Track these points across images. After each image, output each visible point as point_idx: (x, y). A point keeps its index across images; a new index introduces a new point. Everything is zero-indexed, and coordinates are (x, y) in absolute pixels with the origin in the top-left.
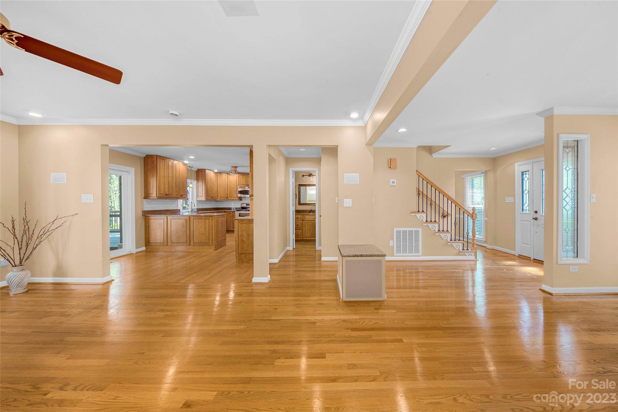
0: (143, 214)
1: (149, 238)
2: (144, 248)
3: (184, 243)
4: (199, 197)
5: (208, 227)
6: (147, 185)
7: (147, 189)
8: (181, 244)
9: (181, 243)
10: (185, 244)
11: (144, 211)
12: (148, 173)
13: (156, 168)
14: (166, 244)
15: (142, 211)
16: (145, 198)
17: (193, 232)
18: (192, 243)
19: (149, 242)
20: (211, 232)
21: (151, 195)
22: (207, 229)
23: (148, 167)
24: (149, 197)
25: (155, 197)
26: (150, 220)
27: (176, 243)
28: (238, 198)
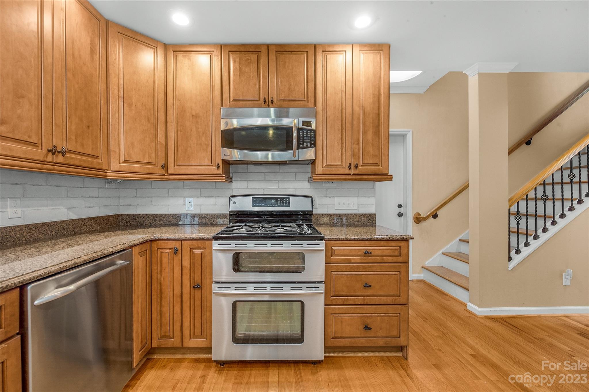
28: (218, 167)
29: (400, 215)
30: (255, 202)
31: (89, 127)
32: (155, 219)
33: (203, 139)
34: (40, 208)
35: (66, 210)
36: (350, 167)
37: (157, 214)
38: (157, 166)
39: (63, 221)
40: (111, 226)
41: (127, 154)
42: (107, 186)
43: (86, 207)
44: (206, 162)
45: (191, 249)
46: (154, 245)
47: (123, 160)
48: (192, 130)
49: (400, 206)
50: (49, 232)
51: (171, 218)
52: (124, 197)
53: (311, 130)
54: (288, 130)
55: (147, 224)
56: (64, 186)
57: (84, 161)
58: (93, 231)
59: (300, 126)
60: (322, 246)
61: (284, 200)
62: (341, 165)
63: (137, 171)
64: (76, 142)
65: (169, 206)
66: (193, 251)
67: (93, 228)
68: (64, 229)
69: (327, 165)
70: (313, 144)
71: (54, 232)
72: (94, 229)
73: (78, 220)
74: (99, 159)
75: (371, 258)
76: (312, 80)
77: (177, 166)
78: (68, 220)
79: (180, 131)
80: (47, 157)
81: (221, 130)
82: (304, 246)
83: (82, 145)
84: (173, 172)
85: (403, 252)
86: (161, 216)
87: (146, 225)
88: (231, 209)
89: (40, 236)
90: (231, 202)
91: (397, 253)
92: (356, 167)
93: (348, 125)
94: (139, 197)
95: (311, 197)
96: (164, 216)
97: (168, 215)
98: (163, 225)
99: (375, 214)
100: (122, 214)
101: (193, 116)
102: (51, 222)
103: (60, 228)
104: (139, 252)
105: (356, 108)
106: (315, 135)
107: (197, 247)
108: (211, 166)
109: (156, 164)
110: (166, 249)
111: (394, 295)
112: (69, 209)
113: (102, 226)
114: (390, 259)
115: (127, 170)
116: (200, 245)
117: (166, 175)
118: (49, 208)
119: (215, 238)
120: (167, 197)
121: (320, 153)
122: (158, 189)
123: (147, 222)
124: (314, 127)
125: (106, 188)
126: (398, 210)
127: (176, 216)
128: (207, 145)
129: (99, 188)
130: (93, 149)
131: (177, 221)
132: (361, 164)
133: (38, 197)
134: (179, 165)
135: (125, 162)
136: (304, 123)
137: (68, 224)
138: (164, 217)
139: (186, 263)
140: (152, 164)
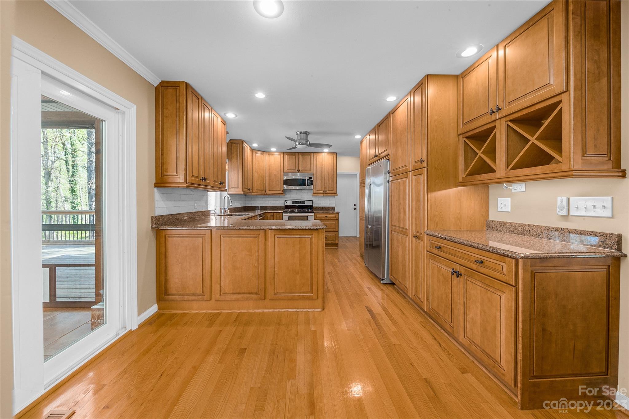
0: (154, 226)
1: (166, 281)
2: (154, 309)
3: (252, 293)
4: (232, 188)
5: (308, 256)
6: (163, 154)
7: (163, 164)
8: (246, 296)
9: (244, 293)
10: (255, 296)
11: (156, 217)
12: (165, 127)
13: (185, 113)
14: (207, 296)
15: (152, 217)
16: (157, 185)
17: (274, 268)
18: (270, 293)
19: (166, 293)
20: (315, 269)
21: (171, 179)
22: (308, 261)
23: (165, 111)
24: (167, 183)
25: (181, 183)
26: (170, 240)
27: (233, 294)
28: (282, 191)
29: (355, 209)
30: (293, 202)
33: (278, 182)
36: (324, 191)
38: (264, 191)
44: (279, 189)
46: (266, 214)
49: (355, 205)
53: (311, 180)
54: (304, 180)
59: (308, 179)
60: (313, 214)
61: (303, 202)
62: (321, 191)
69: (317, 191)
70: (312, 184)
75: (327, 219)
76: (312, 164)
81: (284, 180)
82: (308, 214)
84: (268, 192)
85: (337, 216)
88: (286, 204)
90: (286, 202)
91: (335, 217)
92: (326, 191)
93: (324, 179)
95: (312, 201)
99: (335, 207)
101: (274, 175)
105: (326, 173)
106: (313, 182)
108: (280, 191)
111: (334, 229)
114: (333, 218)
117: (266, 193)
119: (283, 212)
121: (314, 187)
124: (312, 179)
126: (354, 207)
128: (279, 184)
132: (328, 190)
134: (270, 190)
135: (256, 190)
136: (309, 178)
140: (262, 190)
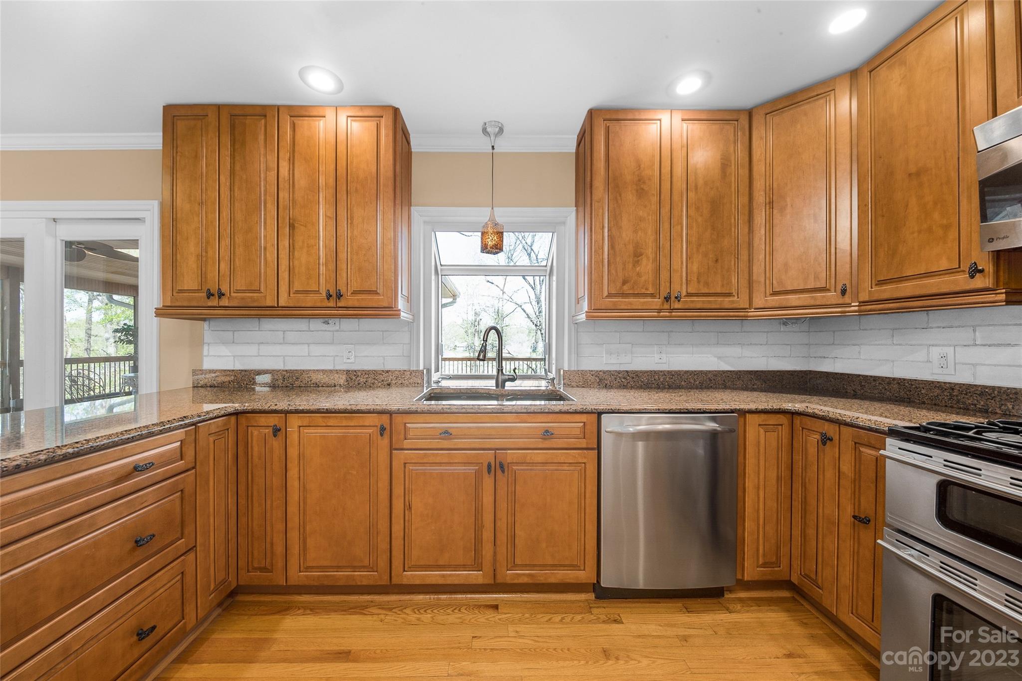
28: (973, 272)
31: (717, 261)
32: (863, 384)
33: (936, 216)
34: (684, 355)
35: (716, 359)
37: (867, 376)
38: (833, 291)
39: (710, 371)
40: (788, 387)
41: (778, 282)
42: (783, 328)
43: (745, 357)
44: (944, 264)
45: (857, 445)
46: (797, 421)
47: (771, 292)
48: (907, 206)
50: (692, 381)
51: (896, 386)
52: (816, 344)
55: (849, 391)
56: (714, 332)
57: (709, 302)
58: (753, 389)
63: (794, 304)
64: (699, 282)
65: (893, 361)
66: (860, 450)
67: (753, 385)
68: (710, 380)
71: (698, 382)
72: (755, 386)
73: (731, 371)
74: (734, 296)
77: (876, 285)
78: (716, 371)
79: (883, 216)
80: (663, 305)
83: (707, 284)
84: (868, 297)
86: (874, 380)
87: (847, 392)
89: (683, 383)
94: (838, 345)
96: (880, 381)
97: (888, 380)
98: (878, 397)
100: (810, 371)
101: (910, 175)
102: (695, 371)
103: (705, 378)
104: (761, 423)
107: (867, 444)
108: (959, 272)
109: (830, 287)
110: (814, 433)
112: (719, 358)
113: (770, 384)
115: (777, 305)
116: (873, 442)
117: (853, 304)
118: (694, 355)
119: (895, 434)
120: (890, 345)
122: (871, 329)
123: (848, 388)
125: (781, 332)
127: (907, 384)
128: (946, 228)
129: (768, 332)
130: (723, 286)
131: (908, 393)
133: (682, 344)
134: (880, 283)
135: (775, 293)
137: (715, 375)
138: (880, 383)
139: (847, 467)
140: (823, 290)
